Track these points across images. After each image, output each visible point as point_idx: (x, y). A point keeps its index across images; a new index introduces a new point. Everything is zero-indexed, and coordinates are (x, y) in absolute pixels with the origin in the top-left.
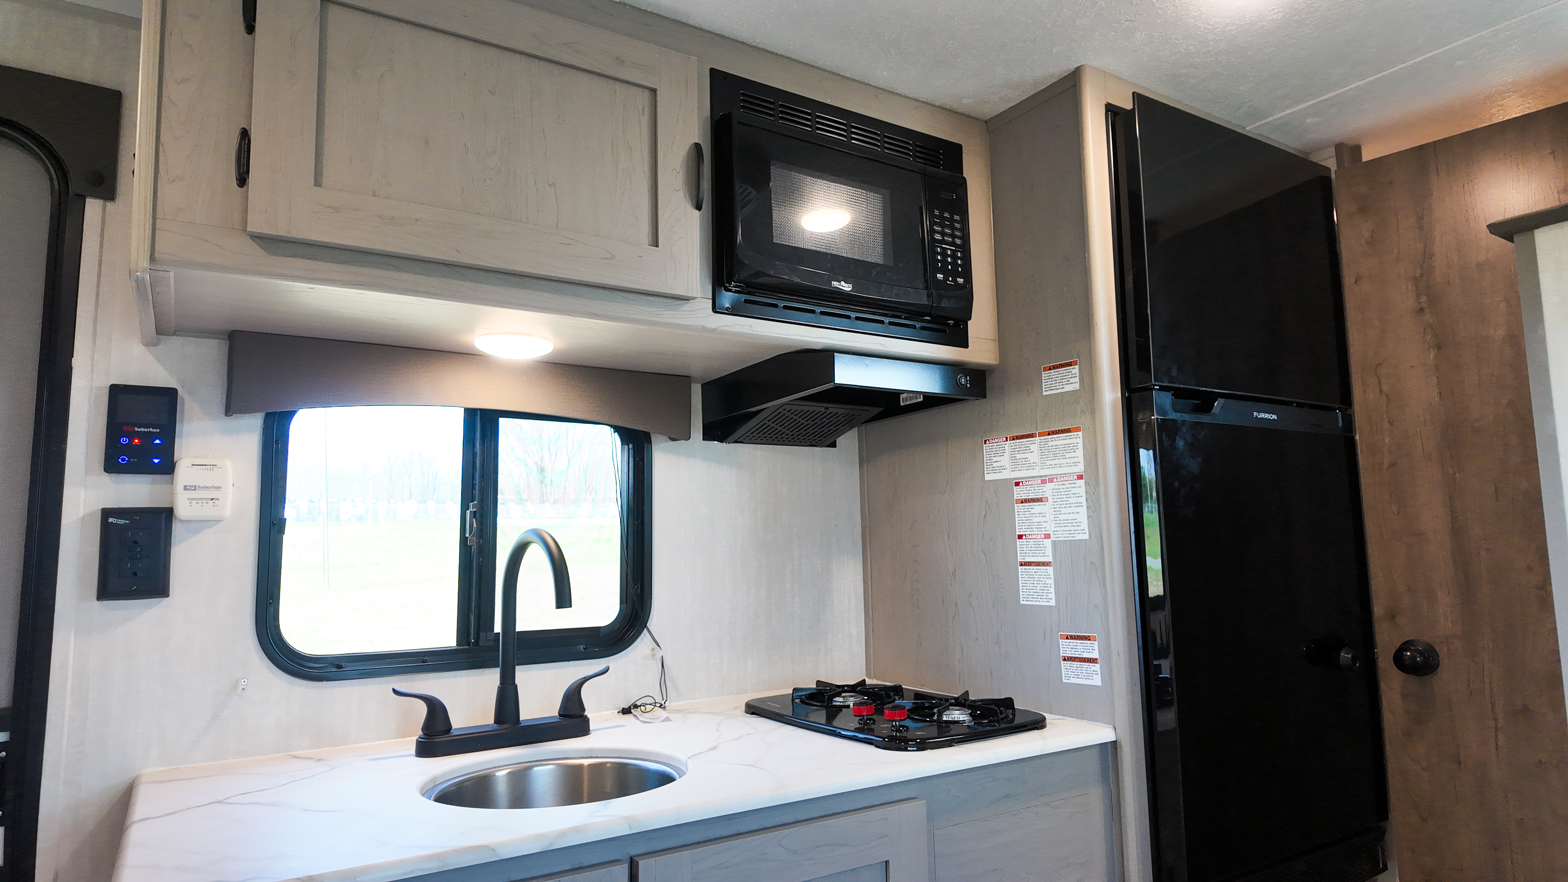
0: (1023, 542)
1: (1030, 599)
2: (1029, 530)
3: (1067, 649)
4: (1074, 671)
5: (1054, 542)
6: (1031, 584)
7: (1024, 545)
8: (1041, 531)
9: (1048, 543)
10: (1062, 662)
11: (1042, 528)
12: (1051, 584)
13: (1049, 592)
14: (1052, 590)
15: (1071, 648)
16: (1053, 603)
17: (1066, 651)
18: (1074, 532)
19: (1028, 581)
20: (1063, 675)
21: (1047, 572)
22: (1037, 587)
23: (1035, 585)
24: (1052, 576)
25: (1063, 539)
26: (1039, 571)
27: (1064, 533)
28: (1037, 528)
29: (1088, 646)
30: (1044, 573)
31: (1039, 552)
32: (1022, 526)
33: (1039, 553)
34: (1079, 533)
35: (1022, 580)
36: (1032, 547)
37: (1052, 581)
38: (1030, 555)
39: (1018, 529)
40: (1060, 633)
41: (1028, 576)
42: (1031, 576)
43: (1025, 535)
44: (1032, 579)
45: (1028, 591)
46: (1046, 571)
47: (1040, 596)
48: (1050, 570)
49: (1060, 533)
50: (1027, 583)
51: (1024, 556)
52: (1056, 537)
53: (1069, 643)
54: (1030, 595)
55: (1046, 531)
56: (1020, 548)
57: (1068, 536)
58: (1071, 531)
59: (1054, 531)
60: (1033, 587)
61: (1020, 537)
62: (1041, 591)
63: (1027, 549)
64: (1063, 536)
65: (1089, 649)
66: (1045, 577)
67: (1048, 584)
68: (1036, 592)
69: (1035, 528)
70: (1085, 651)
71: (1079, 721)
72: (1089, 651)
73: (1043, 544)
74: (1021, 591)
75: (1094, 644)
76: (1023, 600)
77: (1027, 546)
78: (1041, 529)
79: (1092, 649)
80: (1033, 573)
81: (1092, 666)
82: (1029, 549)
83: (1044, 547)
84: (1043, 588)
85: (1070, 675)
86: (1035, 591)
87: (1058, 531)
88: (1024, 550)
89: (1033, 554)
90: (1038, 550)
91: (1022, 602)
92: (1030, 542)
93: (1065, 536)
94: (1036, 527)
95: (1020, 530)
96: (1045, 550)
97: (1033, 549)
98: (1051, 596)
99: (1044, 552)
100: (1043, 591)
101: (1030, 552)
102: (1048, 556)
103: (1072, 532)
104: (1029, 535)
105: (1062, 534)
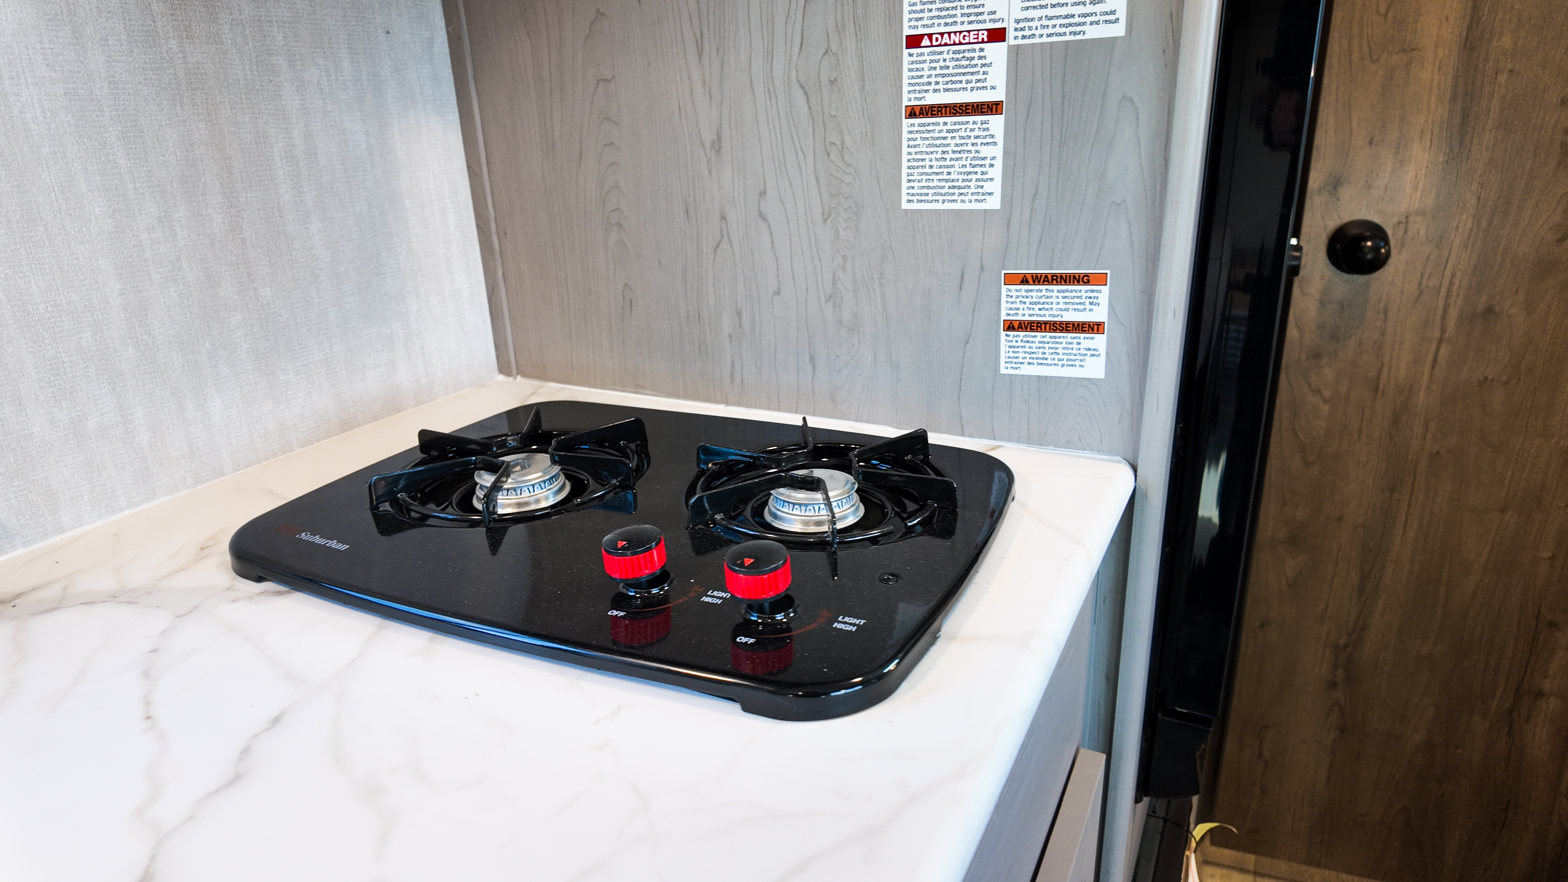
0: (922, 54)
1: (930, 198)
2: (942, 21)
3: (1023, 306)
4: (1034, 350)
5: (1015, 52)
6: (937, 160)
7: (925, 61)
8: (980, 22)
9: (997, 52)
10: (1003, 333)
11: (981, 14)
12: (993, 158)
13: (985, 177)
14: (996, 173)
15: (1030, 303)
16: (994, 203)
17: (1018, 309)
18: (1082, 20)
19: (927, 153)
20: (1003, 360)
21: (988, 129)
22: (953, 166)
23: (948, 163)
24: (1000, 138)
25: (1045, 39)
26: (964, 127)
27: (1051, 23)
28: (969, 15)
29: (1080, 297)
30: (976, 133)
31: (969, 77)
32: (922, 11)
33: (968, 82)
34: (1097, 23)
35: (910, 153)
36: (948, 67)
37: (998, 151)
38: (941, 87)
39: (910, 20)
40: (1003, 272)
41: (927, 142)
42: (938, 142)
43: (930, 36)
44: (940, 149)
45: (924, 177)
46: (984, 126)
47: (959, 188)
48: (996, 123)
49: (1038, 24)
50: (923, 160)
51: (920, 92)
52: (1024, 37)
53: (1027, 291)
54: (928, 187)
55: (994, 21)
56: (910, 70)
57: (1063, 30)
58: (1073, 16)
59: (1018, 21)
60: (941, 167)
61: (914, 41)
62: (961, 177)
63: (933, 72)
64: (1045, 31)
65: (1083, 304)
66: (979, 141)
67: (984, 158)
68: (947, 181)
69: (963, 15)
70: (1071, 307)
71: (1034, 449)
72: (1081, 307)
73: (980, 58)
74: (904, 178)
75: (1100, 291)
76: (909, 201)
77: (933, 65)
78: (980, 18)
79: (1091, 304)
80: (944, 134)
81: (1084, 338)
82: (938, 71)
83: (984, 65)
84: (969, 169)
85: (1020, 360)
86: (945, 177)
87: (1032, 20)
88: (921, 77)
89: (949, 86)
90: (964, 74)
91: (905, 206)
92: (941, 53)
93: (1051, 31)
94: (966, 11)
95: (913, 23)
96: (984, 73)
97: (951, 71)
98: (988, 187)
99: (981, 77)
100: (969, 177)
101: (940, 79)
102: (993, 88)
103: (1076, 20)
104: (942, 34)
105: (1043, 27)
